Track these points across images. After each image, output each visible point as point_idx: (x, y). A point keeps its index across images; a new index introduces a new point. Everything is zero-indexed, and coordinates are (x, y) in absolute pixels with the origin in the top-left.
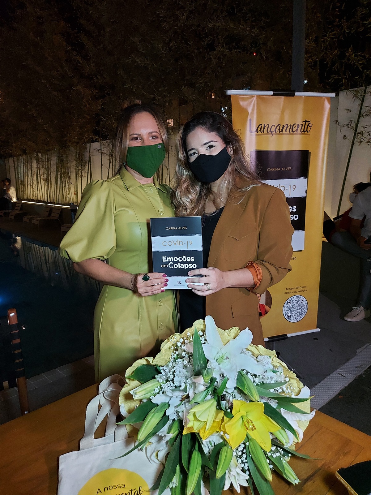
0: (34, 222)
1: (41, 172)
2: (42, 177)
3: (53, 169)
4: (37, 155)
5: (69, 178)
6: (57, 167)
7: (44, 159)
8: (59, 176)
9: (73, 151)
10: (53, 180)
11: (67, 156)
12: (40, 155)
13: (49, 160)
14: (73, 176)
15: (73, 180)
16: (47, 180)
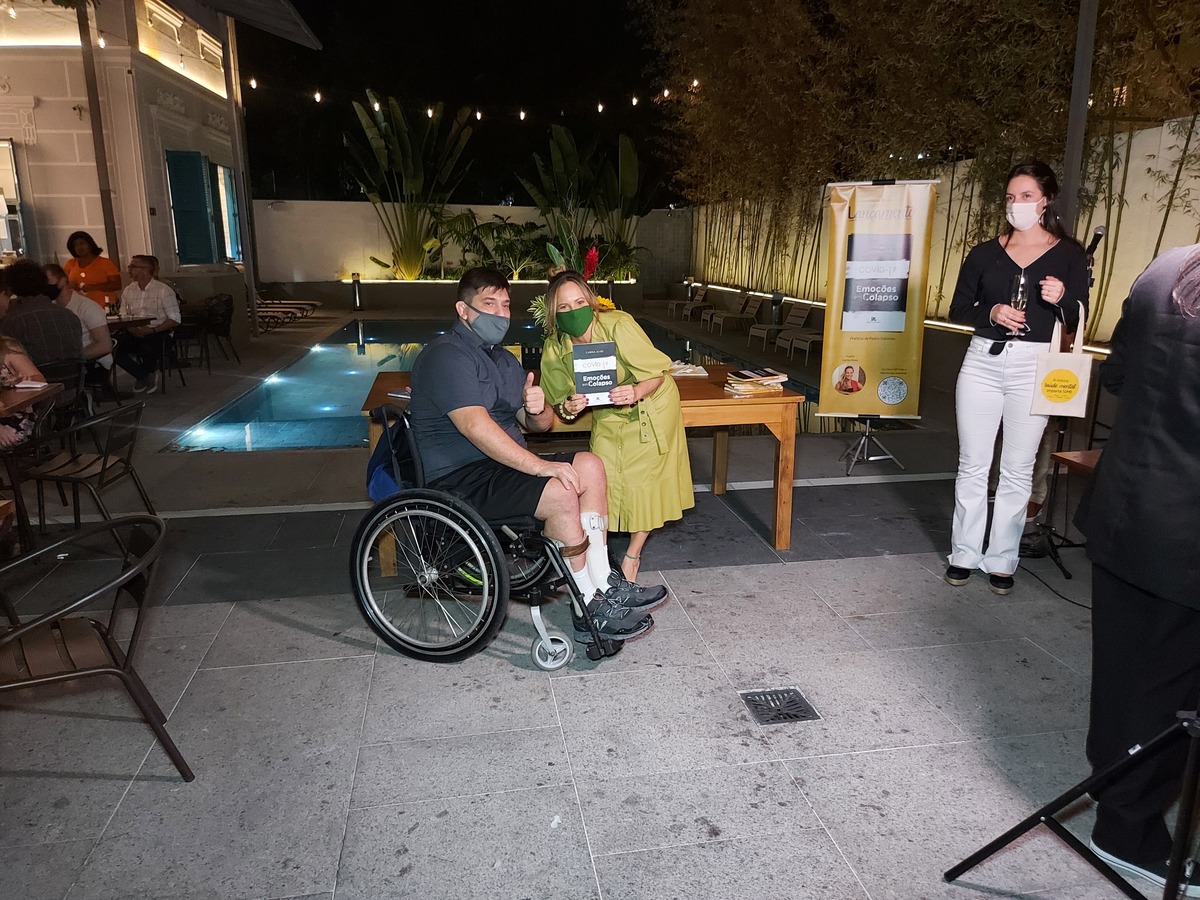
0: (716, 319)
1: (745, 232)
2: (745, 244)
3: (765, 228)
4: (743, 204)
5: (786, 246)
6: (770, 226)
7: (752, 210)
8: (771, 242)
9: (797, 197)
10: (761, 248)
11: (787, 209)
12: (747, 203)
13: (759, 214)
14: (792, 240)
15: (790, 251)
16: (752, 249)
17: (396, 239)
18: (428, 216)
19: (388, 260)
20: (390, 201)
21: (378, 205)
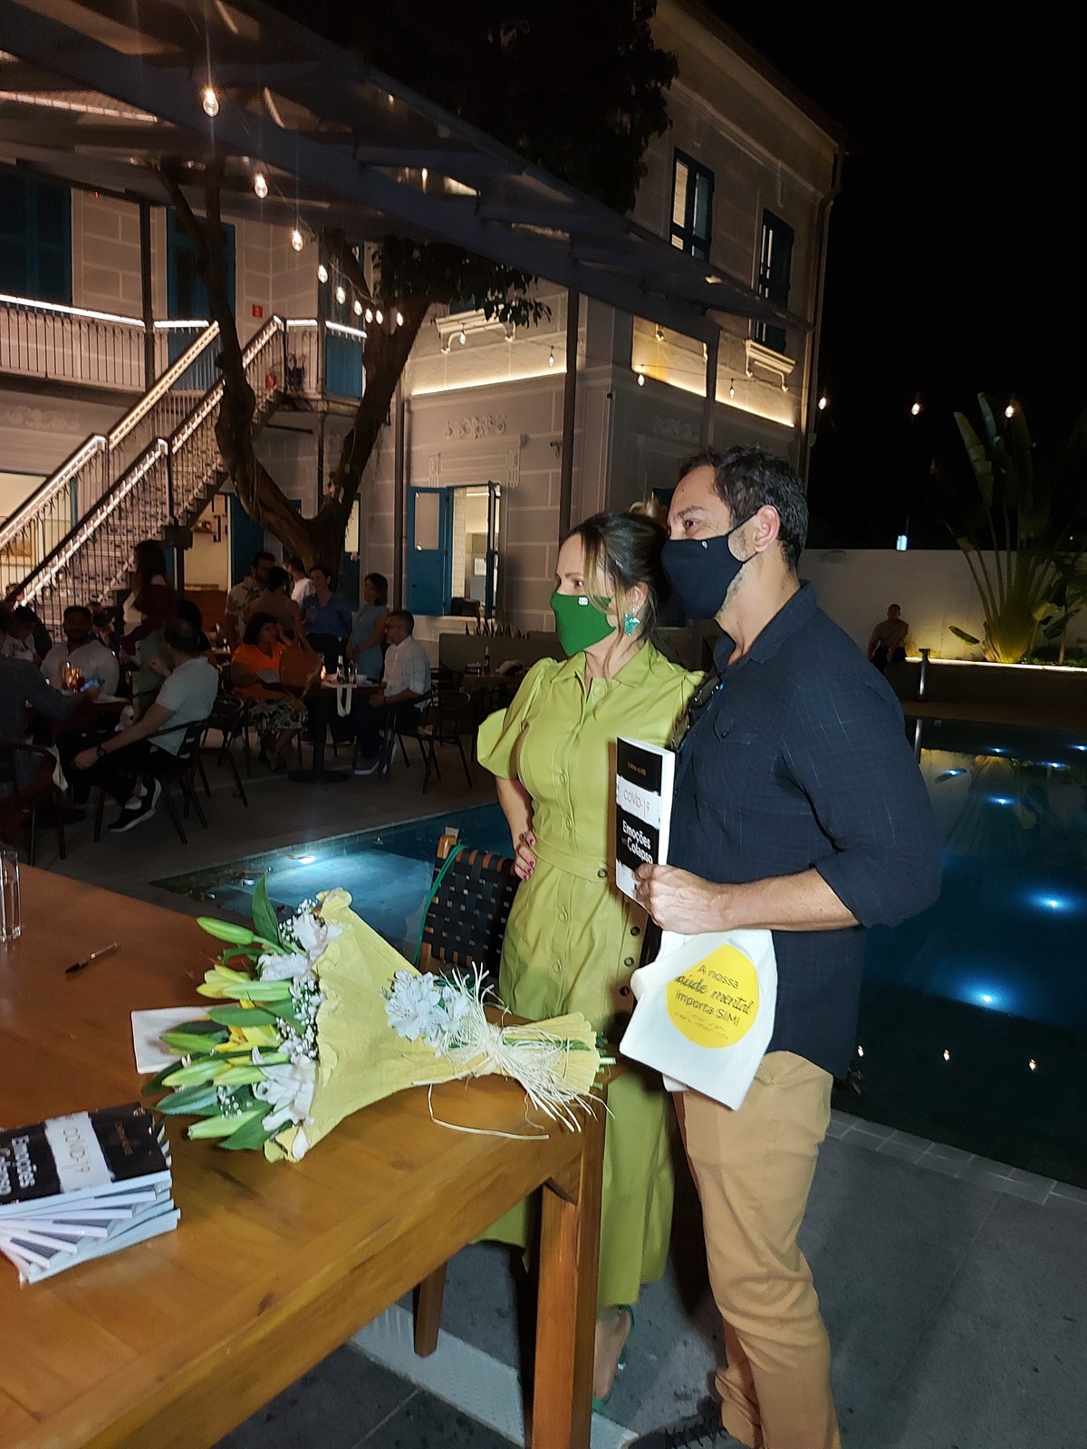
17: (993, 604)
18: (1052, 570)
19: (978, 633)
20: (992, 549)
21: (973, 554)
